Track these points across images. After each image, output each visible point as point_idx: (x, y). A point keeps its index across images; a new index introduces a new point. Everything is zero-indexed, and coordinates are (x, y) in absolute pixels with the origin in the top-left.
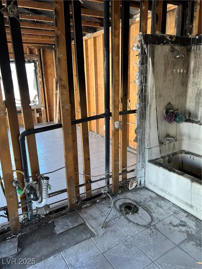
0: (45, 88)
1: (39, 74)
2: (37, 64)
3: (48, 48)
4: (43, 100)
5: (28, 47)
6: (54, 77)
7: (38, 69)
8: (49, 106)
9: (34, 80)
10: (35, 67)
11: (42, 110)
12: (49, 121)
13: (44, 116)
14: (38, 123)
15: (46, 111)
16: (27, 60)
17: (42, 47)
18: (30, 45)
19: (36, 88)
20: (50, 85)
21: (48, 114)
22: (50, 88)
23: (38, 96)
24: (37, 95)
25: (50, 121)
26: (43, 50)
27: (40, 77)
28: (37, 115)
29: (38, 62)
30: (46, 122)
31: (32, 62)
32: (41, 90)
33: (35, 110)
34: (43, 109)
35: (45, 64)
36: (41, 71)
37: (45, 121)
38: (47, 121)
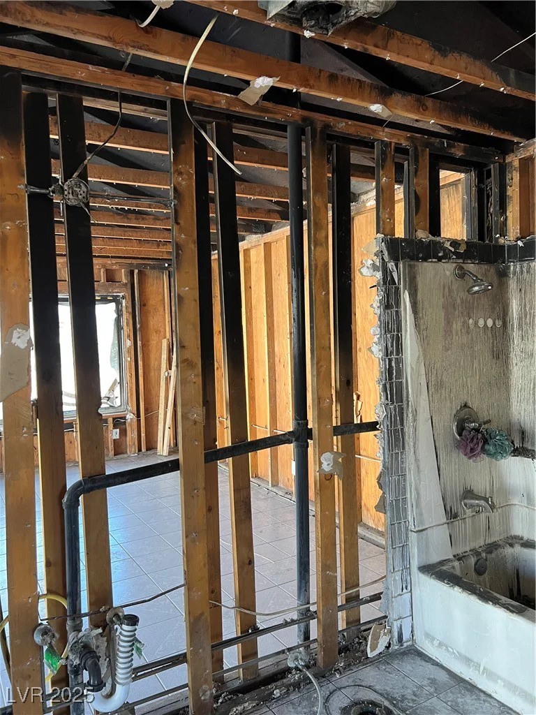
0: (140, 363)
1: (127, 330)
2: (124, 304)
3: (153, 267)
4: (131, 394)
5: (104, 266)
6: (165, 338)
7: (126, 317)
8: (146, 410)
9: (113, 344)
10: (119, 312)
11: (129, 420)
12: (144, 449)
13: (131, 435)
14: (115, 454)
15: (139, 421)
16: (99, 296)
17: (138, 266)
18: (109, 261)
19: (117, 366)
20: (153, 356)
21: (143, 430)
22: (153, 363)
23: (121, 383)
24: (118, 381)
25: (148, 449)
26: (140, 272)
27: (129, 336)
28: (114, 433)
29: (127, 302)
30: (137, 452)
31: (110, 301)
32: (130, 369)
33: (110, 420)
34: (130, 417)
35: (143, 305)
36: (131, 322)
37: (133, 449)
38: (140, 450)
